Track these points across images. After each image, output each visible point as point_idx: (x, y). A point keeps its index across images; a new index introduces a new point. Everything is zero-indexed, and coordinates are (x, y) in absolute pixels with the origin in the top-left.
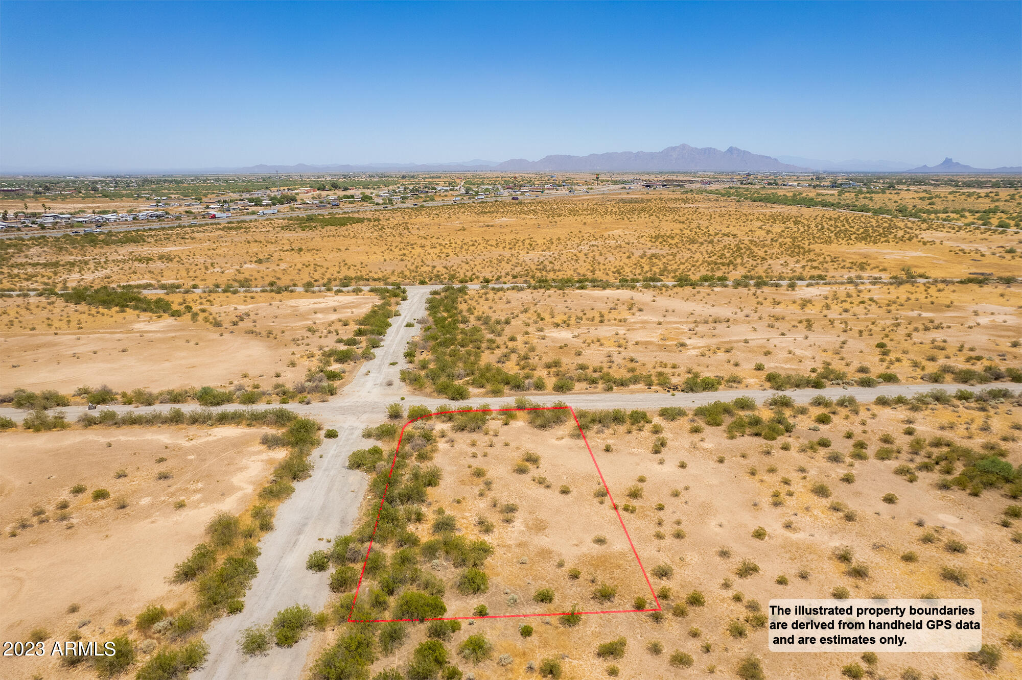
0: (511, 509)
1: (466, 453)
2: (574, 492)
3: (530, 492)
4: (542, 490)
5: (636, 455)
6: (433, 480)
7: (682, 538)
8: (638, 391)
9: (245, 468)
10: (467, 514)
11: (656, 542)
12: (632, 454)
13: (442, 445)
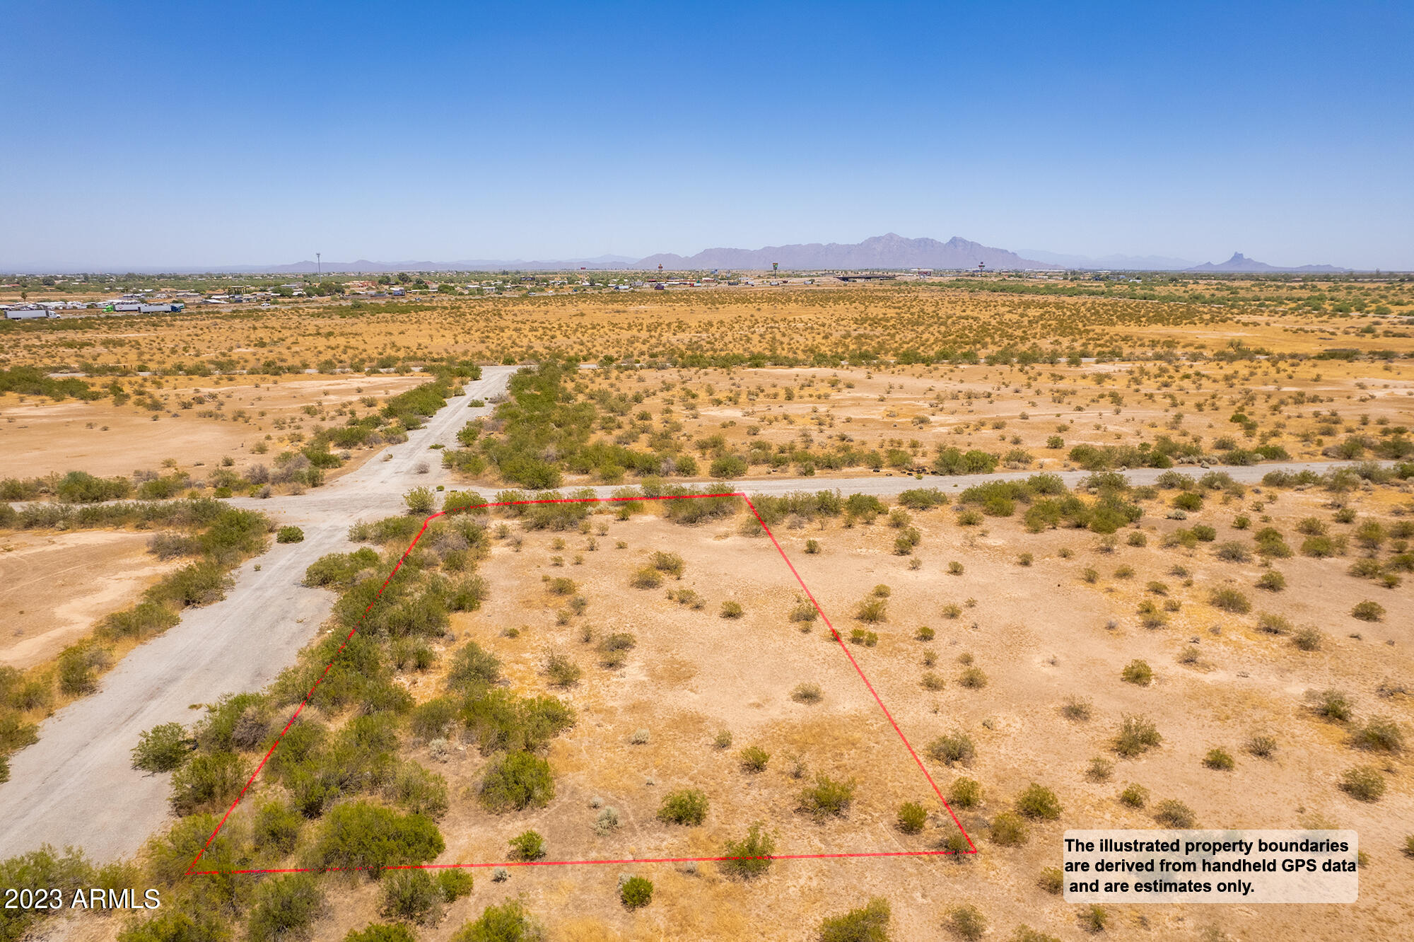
0: (622, 644)
1: (543, 561)
2: (750, 615)
3: (660, 617)
4: (686, 613)
5: (865, 557)
6: (467, 601)
7: (980, 686)
8: (857, 475)
9: (97, 590)
10: (527, 656)
11: (927, 695)
12: (858, 556)
13: (498, 550)
